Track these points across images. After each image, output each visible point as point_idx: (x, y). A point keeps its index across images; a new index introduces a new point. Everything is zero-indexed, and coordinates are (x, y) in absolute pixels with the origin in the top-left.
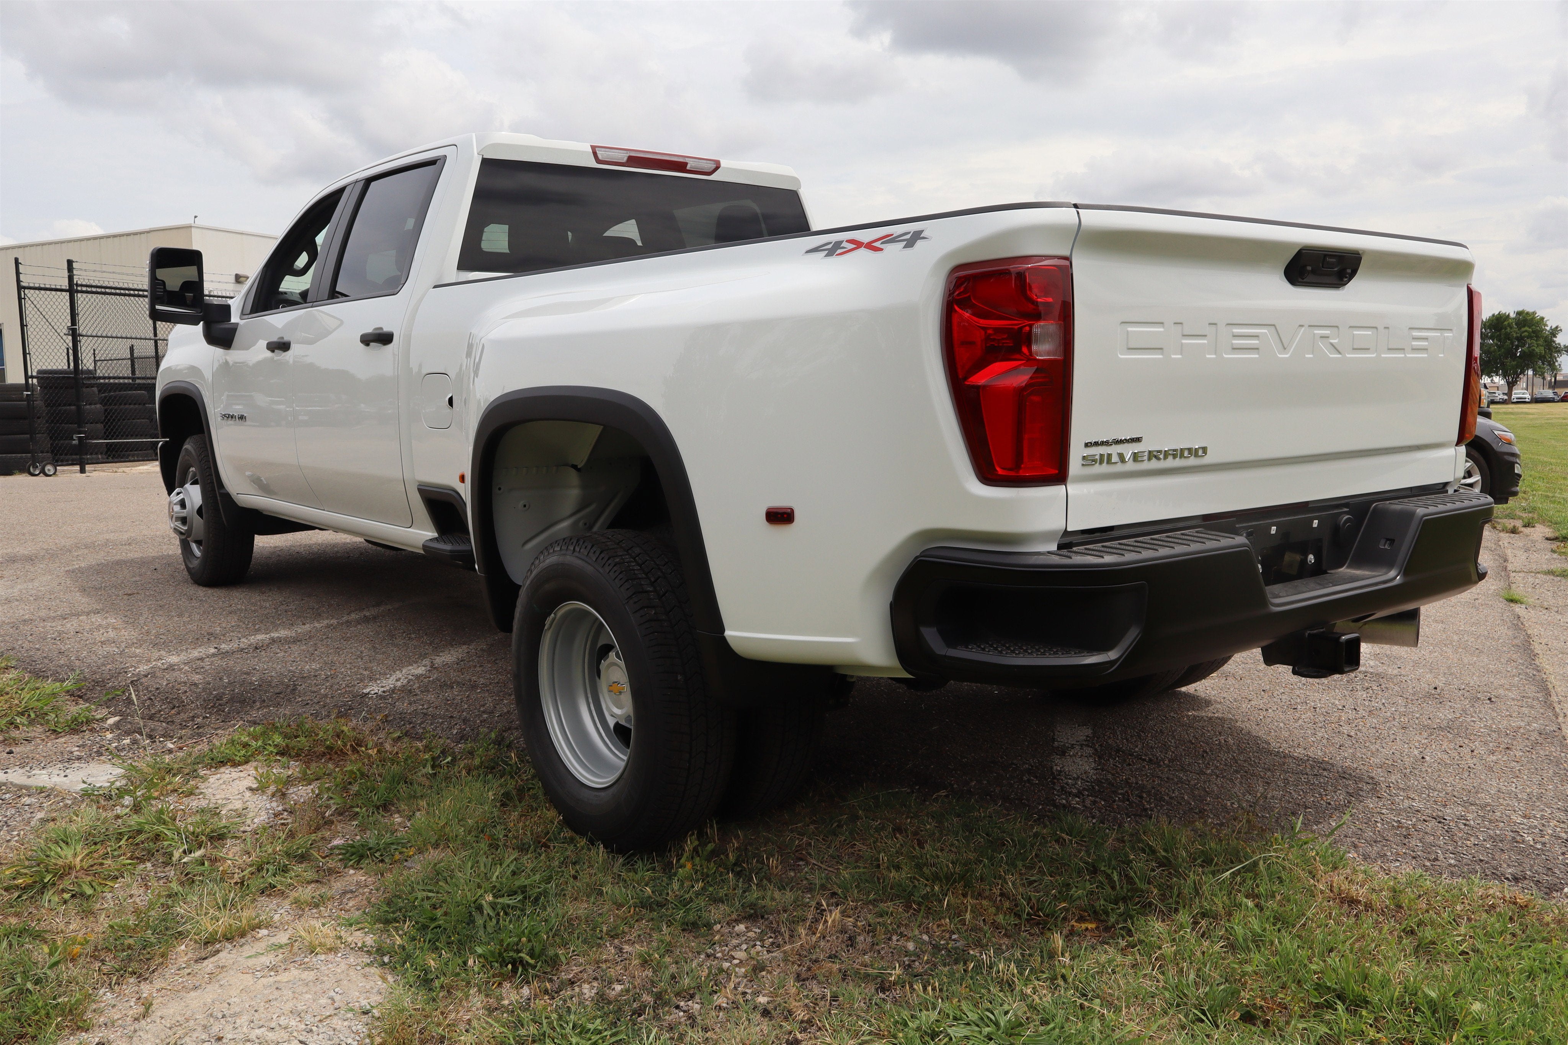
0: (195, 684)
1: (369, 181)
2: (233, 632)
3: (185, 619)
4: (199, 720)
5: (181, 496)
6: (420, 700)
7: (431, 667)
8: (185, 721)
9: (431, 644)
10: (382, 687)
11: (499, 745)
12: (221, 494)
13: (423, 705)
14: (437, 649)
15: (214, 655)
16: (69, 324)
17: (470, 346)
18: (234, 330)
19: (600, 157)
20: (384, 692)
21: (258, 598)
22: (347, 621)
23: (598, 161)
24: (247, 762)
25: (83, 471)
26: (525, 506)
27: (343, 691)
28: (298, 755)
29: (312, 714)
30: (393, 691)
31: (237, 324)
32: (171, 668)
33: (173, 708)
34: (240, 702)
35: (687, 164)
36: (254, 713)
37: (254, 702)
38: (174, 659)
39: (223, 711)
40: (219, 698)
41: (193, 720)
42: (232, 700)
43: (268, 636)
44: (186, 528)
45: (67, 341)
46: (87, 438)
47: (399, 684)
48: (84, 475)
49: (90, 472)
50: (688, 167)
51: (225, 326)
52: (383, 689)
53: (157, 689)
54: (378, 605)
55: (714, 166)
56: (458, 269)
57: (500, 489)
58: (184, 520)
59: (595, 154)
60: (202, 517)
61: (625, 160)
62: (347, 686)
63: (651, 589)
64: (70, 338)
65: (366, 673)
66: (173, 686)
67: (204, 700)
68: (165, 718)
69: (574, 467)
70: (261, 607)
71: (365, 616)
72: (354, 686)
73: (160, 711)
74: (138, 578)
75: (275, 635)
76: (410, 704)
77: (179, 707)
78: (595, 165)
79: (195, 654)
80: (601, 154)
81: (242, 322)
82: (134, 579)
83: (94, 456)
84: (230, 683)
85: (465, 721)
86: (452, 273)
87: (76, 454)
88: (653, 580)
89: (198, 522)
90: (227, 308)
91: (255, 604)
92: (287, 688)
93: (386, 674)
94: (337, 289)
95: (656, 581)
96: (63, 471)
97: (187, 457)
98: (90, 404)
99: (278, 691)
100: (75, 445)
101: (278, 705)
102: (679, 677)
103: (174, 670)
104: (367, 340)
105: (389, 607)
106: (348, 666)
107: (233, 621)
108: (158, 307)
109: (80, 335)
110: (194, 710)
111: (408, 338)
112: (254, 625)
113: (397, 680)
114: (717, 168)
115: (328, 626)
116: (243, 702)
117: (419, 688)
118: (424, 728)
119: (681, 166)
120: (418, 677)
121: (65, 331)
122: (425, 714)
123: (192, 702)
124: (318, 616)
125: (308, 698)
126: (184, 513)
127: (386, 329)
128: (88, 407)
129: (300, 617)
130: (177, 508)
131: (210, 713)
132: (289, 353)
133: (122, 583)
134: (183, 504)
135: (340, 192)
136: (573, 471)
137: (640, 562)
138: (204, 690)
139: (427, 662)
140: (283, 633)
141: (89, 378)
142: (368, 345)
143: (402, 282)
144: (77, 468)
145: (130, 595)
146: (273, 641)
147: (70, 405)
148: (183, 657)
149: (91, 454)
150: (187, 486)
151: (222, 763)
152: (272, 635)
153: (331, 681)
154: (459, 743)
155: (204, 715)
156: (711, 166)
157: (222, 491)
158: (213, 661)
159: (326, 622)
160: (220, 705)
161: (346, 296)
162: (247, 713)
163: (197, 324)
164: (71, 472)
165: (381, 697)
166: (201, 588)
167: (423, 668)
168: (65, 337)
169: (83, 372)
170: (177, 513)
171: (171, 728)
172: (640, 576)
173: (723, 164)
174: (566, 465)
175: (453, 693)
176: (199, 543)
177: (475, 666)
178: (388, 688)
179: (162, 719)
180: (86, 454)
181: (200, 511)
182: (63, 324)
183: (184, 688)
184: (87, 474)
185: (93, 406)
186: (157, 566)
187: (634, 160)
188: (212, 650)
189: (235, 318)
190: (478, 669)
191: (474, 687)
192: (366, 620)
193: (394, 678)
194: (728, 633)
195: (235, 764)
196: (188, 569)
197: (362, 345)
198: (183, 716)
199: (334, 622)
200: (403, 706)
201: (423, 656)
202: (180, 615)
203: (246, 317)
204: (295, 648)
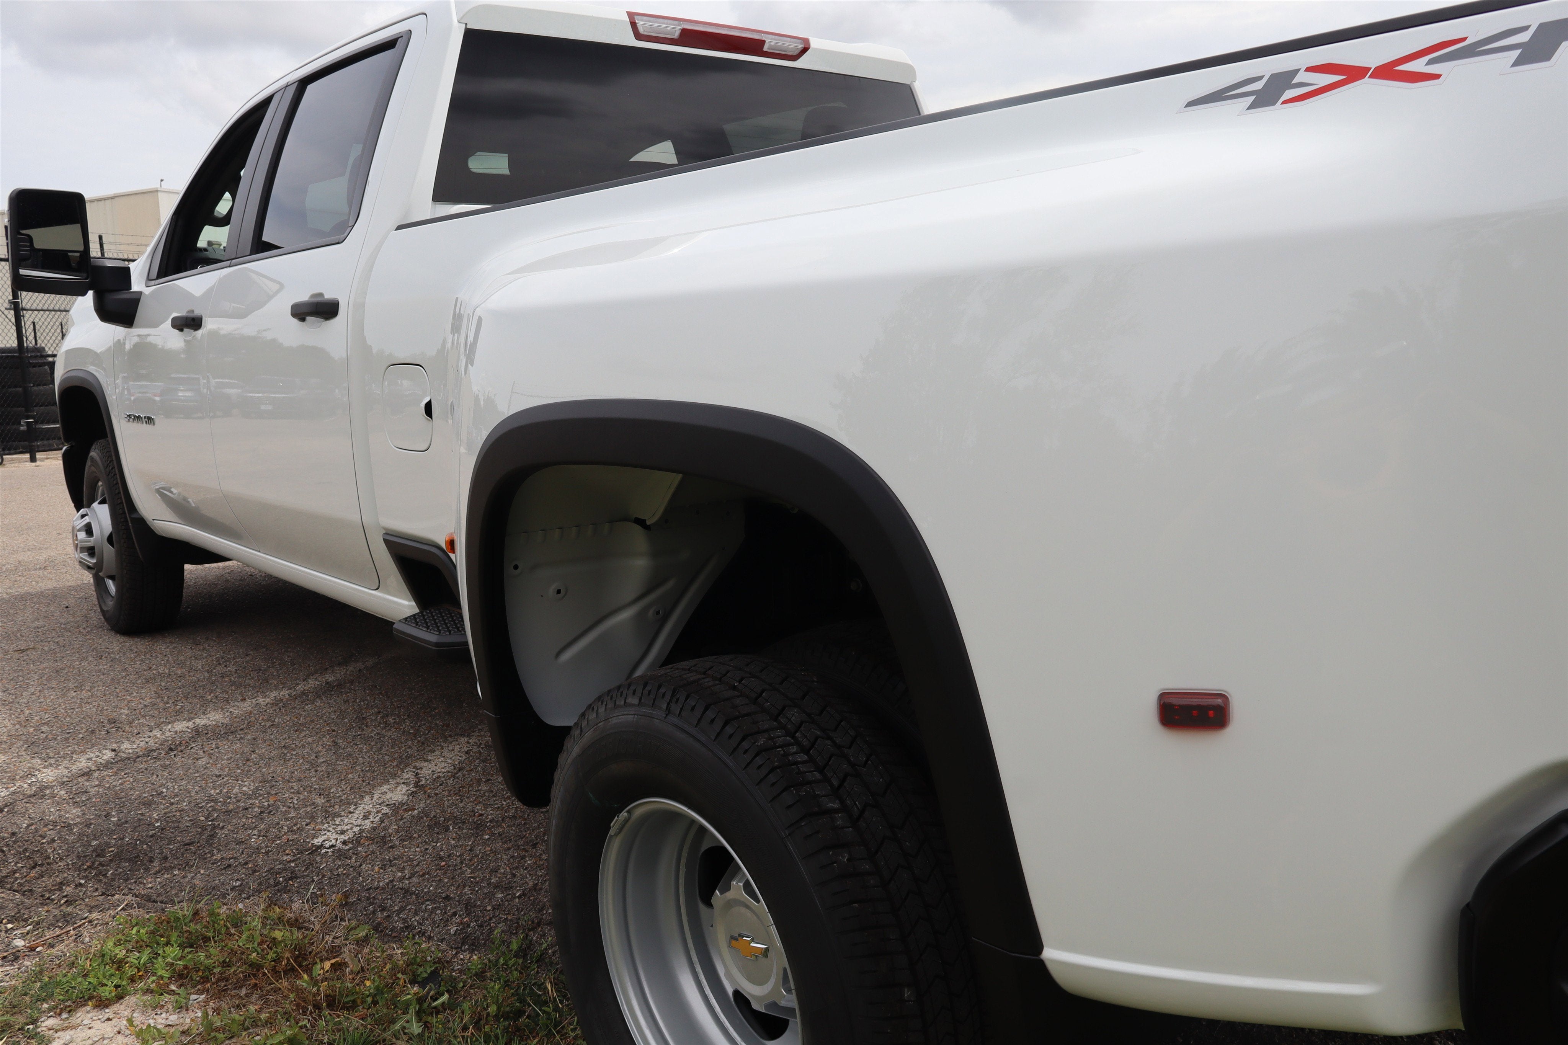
0: (69, 827)
1: (304, 83)
2: (144, 716)
3: (85, 694)
4: (69, 890)
5: (87, 520)
6: (400, 857)
7: (416, 785)
8: (50, 891)
9: (415, 735)
10: (343, 832)
11: (525, 957)
12: (133, 520)
13: (402, 870)
14: (426, 747)
15: (108, 765)
16: (11, 298)
17: (457, 318)
18: (135, 301)
19: (641, 30)
20: (344, 843)
21: (189, 653)
22: (303, 693)
23: (638, 36)
24: (120, 998)
25: (33, 459)
26: (559, 592)
27: (284, 839)
28: (205, 980)
29: (233, 888)
30: (357, 840)
31: (140, 293)
32: (41, 792)
33: (34, 867)
34: (130, 860)
35: (763, 42)
36: (149, 882)
37: (151, 860)
38: (48, 775)
39: (105, 875)
40: (100, 852)
41: (60, 889)
42: (118, 857)
43: (190, 724)
44: (94, 561)
45: (9, 316)
46: (36, 422)
47: (367, 824)
48: (34, 464)
49: (42, 460)
50: (766, 49)
51: (124, 296)
52: (343, 837)
53: (13, 834)
54: (345, 663)
55: (802, 46)
56: (433, 200)
57: (516, 567)
58: (91, 551)
59: (633, 25)
60: (113, 547)
61: (676, 35)
62: (291, 830)
63: (836, 805)
64: (12, 312)
65: (320, 801)
66: (36, 830)
67: (79, 857)
68: (21, 885)
69: (641, 522)
70: (191, 669)
71: (327, 683)
72: (301, 829)
73: (15, 872)
74: (41, 623)
75: (201, 721)
76: (383, 867)
77: (42, 865)
78: (631, 41)
79: (82, 763)
80: (643, 26)
81: (147, 291)
82: (37, 623)
83: (45, 442)
84: (119, 824)
85: (469, 906)
86: (426, 208)
87: (25, 441)
88: (835, 783)
89: (109, 552)
90: (126, 272)
91: (182, 664)
92: (201, 834)
93: (349, 804)
94: (265, 238)
95: (841, 786)
96: (12, 460)
97: (93, 468)
98: (39, 385)
99: (187, 840)
100: (23, 431)
101: (186, 866)
102: (907, 993)
103: (44, 796)
104: (301, 312)
105: (360, 665)
106: (295, 786)
107: (148, 695)
108: (22, 272)
109: (23, 309)
110: (62, 872)
111: (360, 306)
112: (175, 703)
113: (365, 817)
114: (805, 50)
115: (276, 702)
116: (134, 860)
117: (397, 832)
118: (404, 921)
119: (754, 46)
120: (396, 808)
121: (6, 305)
122: (407, 891)
123: (61, 859)
124: (264, 684)
125: (229, 854)
126: (91, 543)
127: (329, 295)
128: (36, 388)
129: (239, 686)
130: (82, 535)
131: (85, 878)
132: (199, 333)
133: (19, 630)
134: (88, 530)
135: (266, 103)
136: (637, 527)
137: (805, 743)
138: (81, 835)
139: (408, 775)
140: (213, 718)
141: (36, 357)
142: (303, 320)
143: (351, 224)
144: (28, 456)
145: (23, 651)
146: (197, 732)
147: (16, 387)
148: (62, 771)
149: (42, 440)
150: (95, 505)
151: (81, 1001)
152: (198, 721)
153: (268, 820)
154: (459, 949)
155: (77, 881)
156: (794, 47)
157: (134, 516)
158: (103, 778)
159: (273, 694)
160: (101, 864)
161: (277, 247)
162: (138, 882)
163: (84, 294)
164: (20, 461)
165: (340, 854)
166: (118, 637)
167: (404, 789)
168: (6, 312)
169: (28, 350)
170: (81, 542)
171: (27, 902)
172: (809, 777)
173: (814, 43)
174: (626, 519)
175: (448, 844)
176: (112, 578)
177: (479, 781)
178: (350, 834)
179: (16, 887)
180: (37, 440)
181: (110, 539)
182: (4, 297)
183: (52, 834)
184: (38, 463)
185: (41, 388)
186: (71, 601)
187: (690, 36)
188: (108, 755)
189: (137, 284)
190: (484, 787)
191: (479, 827)
192: (329, 689)
193: (360, 812)
194: (1050, 954)
195: (102, 1004)
196: (102, 611)
197: (295, 321)
198: (48, 882)
199: (285, 693)
200: (371, 871)
201: (404, 762)
202: (79, 687)
203: (153, 282)
204: (224, 745)
